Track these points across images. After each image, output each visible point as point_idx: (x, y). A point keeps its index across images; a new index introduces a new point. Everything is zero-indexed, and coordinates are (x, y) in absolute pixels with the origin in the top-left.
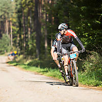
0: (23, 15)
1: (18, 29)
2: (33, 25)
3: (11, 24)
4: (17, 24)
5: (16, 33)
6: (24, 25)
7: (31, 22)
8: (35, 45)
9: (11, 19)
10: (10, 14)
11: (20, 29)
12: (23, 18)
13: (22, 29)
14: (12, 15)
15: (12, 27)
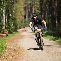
0: (43, 3)
1: (40, 11)
2: (49, 10)
3: (36, 8)
4: (40, 9)
5: (39, 14)
6: (43, 10)
7: (48, 8)
8: (50, 22)
9: (36, 6)
10: (35, 3)
11: (41, 12)
12: (43, 5)
13: (42, 12)
14: (37, 3)
15: (36, 10)
